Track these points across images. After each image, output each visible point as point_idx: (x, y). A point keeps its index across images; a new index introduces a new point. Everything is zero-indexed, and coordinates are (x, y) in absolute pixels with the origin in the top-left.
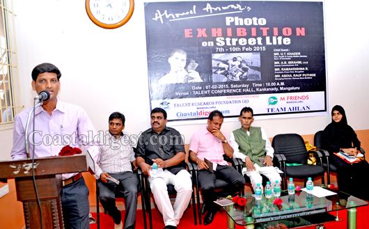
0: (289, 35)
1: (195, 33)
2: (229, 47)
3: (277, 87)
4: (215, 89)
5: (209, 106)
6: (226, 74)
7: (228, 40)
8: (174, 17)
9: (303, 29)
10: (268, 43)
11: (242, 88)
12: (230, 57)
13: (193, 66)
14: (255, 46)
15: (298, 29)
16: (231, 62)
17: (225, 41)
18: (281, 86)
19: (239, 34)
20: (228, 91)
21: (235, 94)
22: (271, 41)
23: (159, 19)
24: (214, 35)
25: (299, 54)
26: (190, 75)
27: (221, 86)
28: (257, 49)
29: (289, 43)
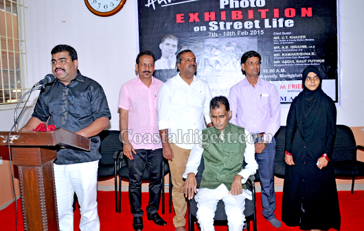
0: (292, 16)
1: (187, 18)
2: (223, 31)
3: (276, 74)
7: (222, 24)
8: (166, 2)
9: (310, 9)
10: (267, 25)
12: (223, 42)
14: (251, 29)
15: (303, 10)
16: (225, 47)
17: (218, 25)
18: (282, 73)
19: (234, 17)
23: (151, 5)
24: (206, 19)
25: (304, 37)
28: (254, 32)
29: (292, 25)
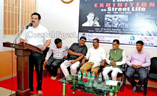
0: (144, 6)
1: (99, 5)
2: (113, 11)
4: (105, 30)
5: (102, 37)
6: (111, 24)
7: (113, 8)
9: (154, 3)
10: (133, 10)
11: (117, 31)
12: (113, 16)
13: (96, 20)
14: (126, 11)
15: (151, 3)
16: (113, 19)
17: (112, 9)
19: (118, 6)
20: (111, 32)
21: (114, 33)
22: (135, 9)
24: (107, 6)
25: (150, 16)
26: (95, 23)
27: (108, 29)
28: (127, 13)
29: (144, 10)
